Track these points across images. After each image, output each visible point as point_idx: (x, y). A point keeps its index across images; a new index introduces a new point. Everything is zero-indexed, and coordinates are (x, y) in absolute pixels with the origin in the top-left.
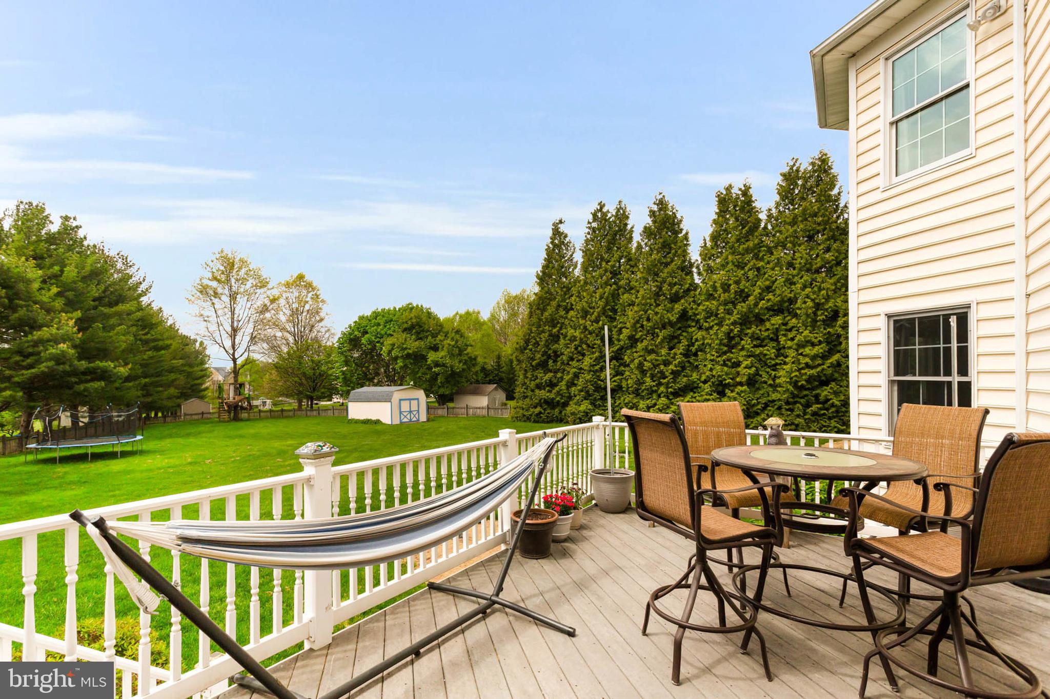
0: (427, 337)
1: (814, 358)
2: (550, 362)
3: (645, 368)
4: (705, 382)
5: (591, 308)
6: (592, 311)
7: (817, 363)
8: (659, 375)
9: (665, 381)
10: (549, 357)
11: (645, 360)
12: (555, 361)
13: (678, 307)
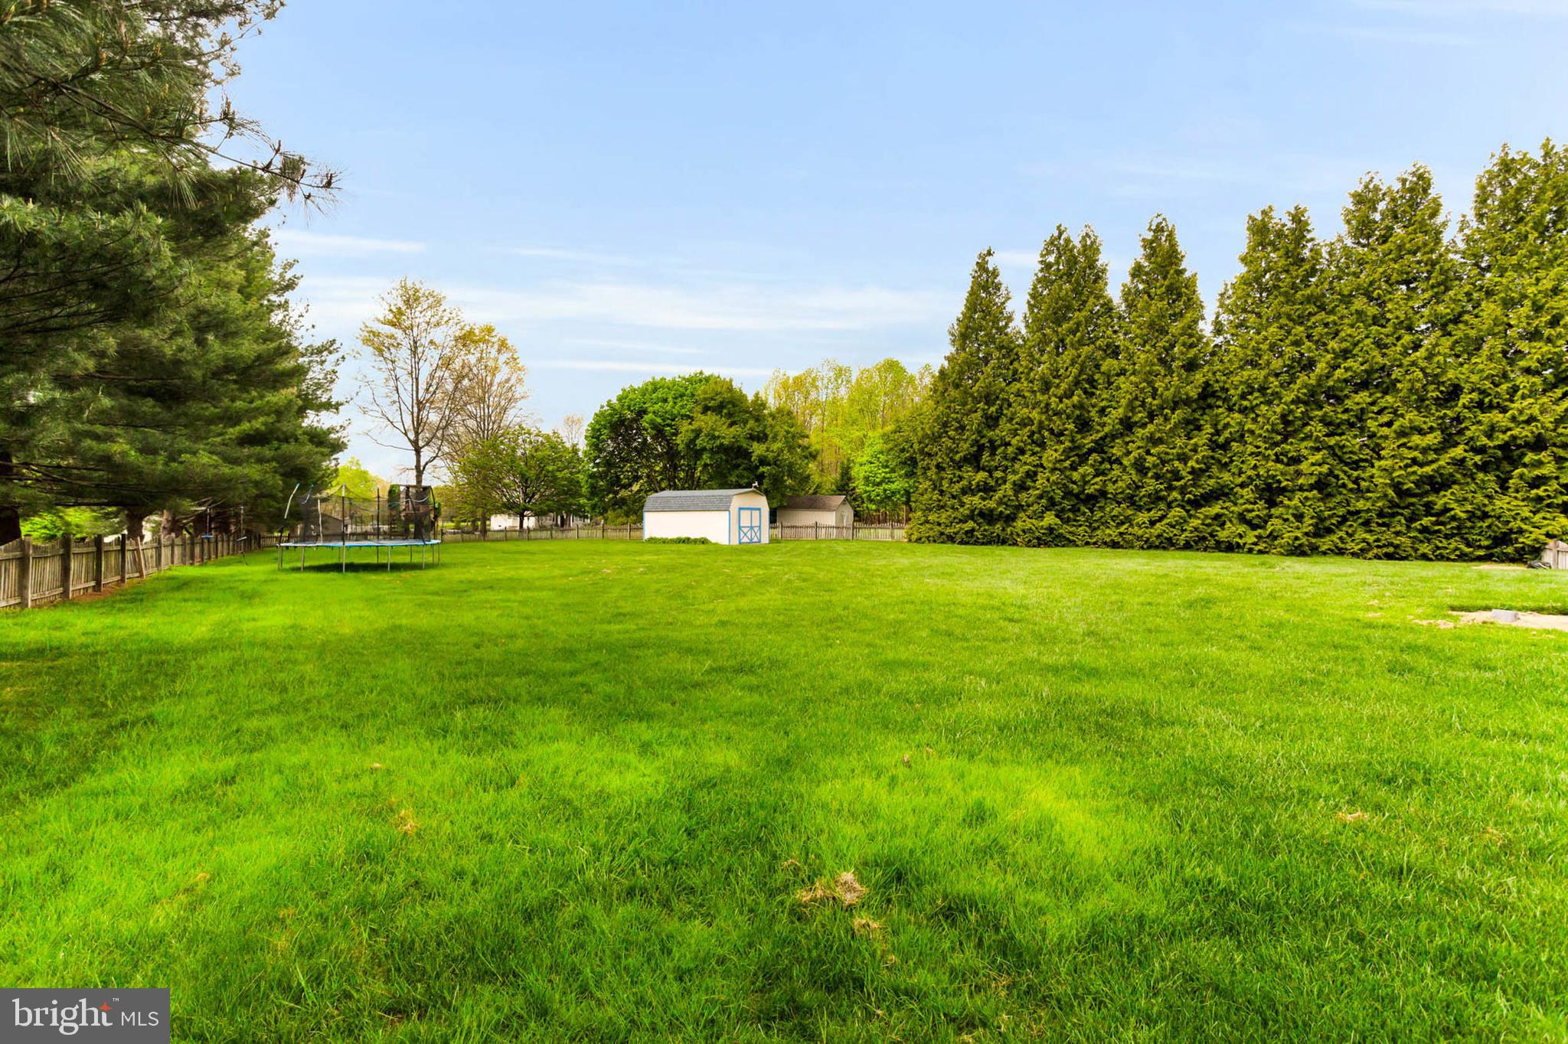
0: (745, 422)
1: (1425, 451)
2: (986, 456)
3: (1147, 465)
4: (1242, 485)
5: (1054, 377)
6: (1057, 381)
7: (1430, 458)
8: (1169, 475)
9: (1182, 482)
10: (981, 448)
11: (1148, 453)
12: (993, 454)
13: (1199, 377)
